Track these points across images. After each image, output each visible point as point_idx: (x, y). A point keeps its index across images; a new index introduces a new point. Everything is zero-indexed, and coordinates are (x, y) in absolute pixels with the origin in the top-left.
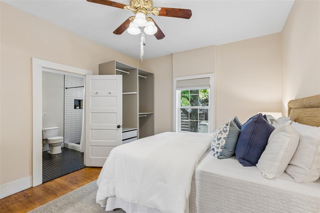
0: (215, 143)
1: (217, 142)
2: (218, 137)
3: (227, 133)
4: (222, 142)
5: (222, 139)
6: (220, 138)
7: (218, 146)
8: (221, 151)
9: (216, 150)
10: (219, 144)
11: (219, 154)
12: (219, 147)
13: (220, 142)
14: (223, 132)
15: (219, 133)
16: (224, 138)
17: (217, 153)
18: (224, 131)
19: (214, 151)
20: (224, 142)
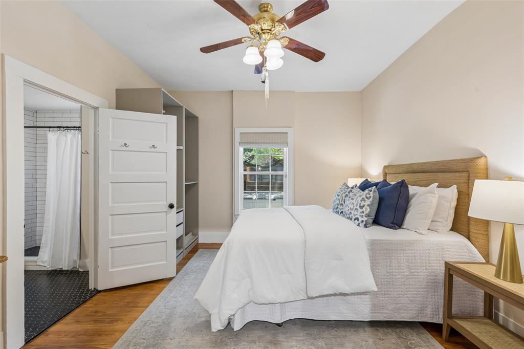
0: (358, 212)
1: (360, 210)
2: (360, 205)
3: (371, 199)
4: (366, 209)
5: (366, 206)
6: (364, 206)
7: (362, 214)
8: (366, 219)
9: (361, 219)
10: (363, 212)
11: (364, 223)
12: (363, 216)
13: (364, 209)
14: (365, 199)
15: (361, 201)
16: (368, 205)
17: (363, 221)
18: (367, 198)
19: (358, 220)
20: (369, 210)
